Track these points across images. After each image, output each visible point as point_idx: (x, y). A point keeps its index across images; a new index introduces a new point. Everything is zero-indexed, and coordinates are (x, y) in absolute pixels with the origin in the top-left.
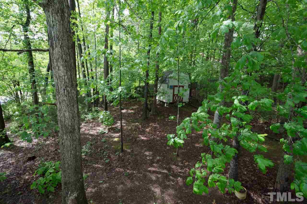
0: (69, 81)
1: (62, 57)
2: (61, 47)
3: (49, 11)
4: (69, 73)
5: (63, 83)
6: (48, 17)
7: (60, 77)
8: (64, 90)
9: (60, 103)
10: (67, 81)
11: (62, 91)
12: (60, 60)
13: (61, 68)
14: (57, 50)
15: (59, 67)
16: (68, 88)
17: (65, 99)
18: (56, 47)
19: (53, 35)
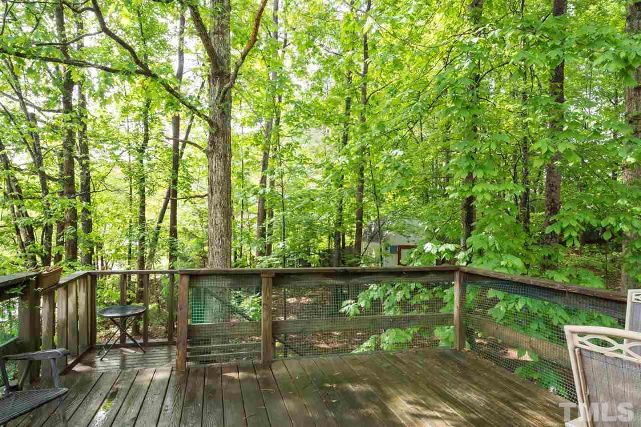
0: (225, 230)
1: (221, 203)
2: (220, 193)
3: (212, 158)
4: (225, 221)
5: (219, 232)
6: (211, 163)
7: (216, 225)
8: (219, 240)
9: (213, 256)
10: (223, 229)
11: (216, 242)
12: (218, 207)
13: (218, 215)
14: (217, 196)
15: (216, 214)
16: (224, 238)
17: (219, 250)
18: (216, 192)
19: (214, 180)
